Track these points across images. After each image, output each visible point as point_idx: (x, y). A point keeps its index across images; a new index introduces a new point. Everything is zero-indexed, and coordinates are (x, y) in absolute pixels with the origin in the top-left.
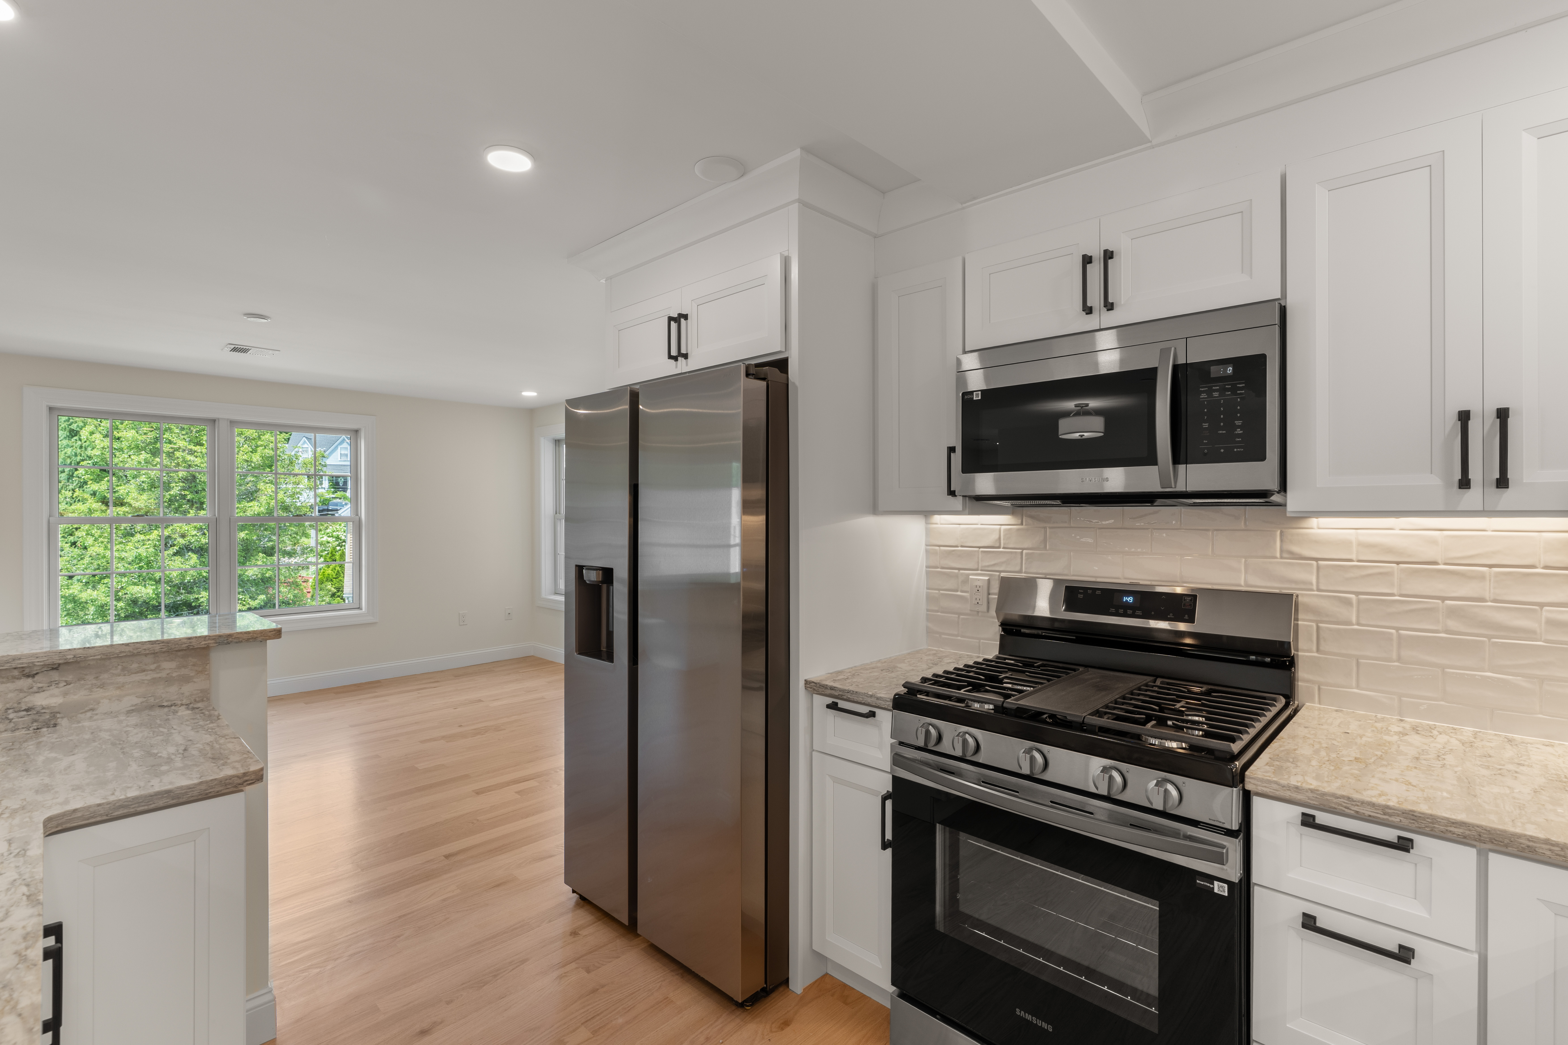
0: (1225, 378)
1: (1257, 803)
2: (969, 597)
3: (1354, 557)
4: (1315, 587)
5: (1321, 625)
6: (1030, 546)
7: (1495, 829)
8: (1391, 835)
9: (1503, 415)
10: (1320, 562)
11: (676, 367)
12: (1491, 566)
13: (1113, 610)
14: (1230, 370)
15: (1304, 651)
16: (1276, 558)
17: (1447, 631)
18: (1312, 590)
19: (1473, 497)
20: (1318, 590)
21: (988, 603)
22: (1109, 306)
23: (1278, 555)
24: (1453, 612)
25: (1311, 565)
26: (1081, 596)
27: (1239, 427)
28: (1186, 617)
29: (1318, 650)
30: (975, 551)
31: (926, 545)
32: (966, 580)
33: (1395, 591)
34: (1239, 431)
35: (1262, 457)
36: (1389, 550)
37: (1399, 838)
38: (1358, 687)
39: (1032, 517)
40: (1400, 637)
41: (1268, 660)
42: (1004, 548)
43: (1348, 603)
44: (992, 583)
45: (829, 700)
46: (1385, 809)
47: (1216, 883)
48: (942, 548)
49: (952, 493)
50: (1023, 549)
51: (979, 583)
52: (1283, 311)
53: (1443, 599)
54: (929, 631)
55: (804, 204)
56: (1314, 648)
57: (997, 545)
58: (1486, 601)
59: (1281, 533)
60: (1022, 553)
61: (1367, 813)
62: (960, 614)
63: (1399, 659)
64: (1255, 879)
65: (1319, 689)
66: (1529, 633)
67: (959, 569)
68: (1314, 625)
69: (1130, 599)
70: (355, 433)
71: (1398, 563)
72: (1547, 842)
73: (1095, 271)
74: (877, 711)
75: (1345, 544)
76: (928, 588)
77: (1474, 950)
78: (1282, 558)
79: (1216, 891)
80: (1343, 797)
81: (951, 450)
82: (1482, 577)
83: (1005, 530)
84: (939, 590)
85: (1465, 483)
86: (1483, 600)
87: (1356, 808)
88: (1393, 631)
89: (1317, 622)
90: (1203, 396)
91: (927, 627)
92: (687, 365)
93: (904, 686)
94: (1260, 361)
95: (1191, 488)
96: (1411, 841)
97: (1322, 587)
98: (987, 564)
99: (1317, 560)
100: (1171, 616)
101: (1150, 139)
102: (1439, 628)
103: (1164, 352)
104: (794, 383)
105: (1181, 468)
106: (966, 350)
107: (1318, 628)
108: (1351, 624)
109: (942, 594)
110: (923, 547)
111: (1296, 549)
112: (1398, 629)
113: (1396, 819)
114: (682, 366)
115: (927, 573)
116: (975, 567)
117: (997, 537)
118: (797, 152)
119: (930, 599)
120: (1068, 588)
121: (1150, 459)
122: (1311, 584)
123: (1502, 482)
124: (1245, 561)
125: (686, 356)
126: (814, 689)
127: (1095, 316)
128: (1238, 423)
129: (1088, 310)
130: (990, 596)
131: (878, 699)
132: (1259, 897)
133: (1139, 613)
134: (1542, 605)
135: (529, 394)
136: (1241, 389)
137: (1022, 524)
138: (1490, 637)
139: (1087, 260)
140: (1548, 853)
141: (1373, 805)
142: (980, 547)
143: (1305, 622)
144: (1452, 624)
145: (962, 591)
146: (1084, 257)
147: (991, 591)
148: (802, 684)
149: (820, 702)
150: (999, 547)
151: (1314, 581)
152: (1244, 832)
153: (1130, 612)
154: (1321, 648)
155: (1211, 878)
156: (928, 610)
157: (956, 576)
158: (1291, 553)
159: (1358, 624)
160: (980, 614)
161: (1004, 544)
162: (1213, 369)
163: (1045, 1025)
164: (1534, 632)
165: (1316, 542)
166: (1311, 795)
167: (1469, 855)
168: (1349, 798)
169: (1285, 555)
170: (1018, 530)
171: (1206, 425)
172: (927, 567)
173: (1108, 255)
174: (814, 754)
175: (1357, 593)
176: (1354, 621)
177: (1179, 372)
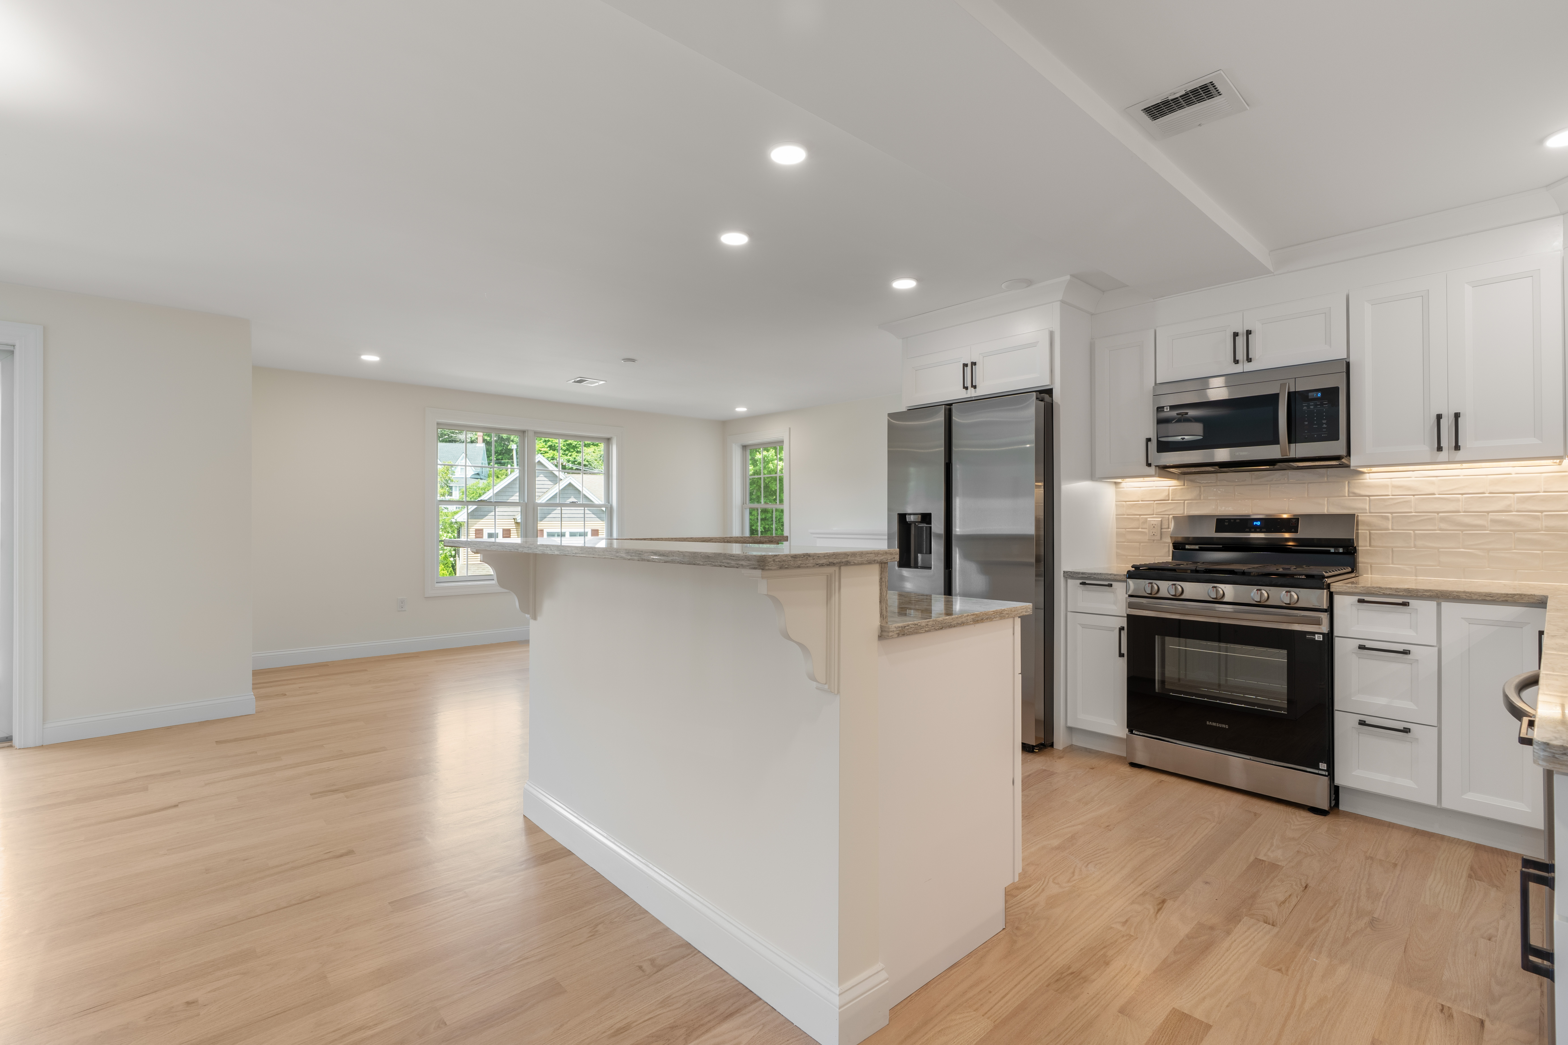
0: (1317, 399)
1: (1337, 599)
2: (1147, 532)
3: (1390, 494)
4: (1368, 511)
5: (1371, 532)
6: (1190, 498)
7: (1443, 591)
8: (1399, 600)
9: (1457, 416)
10: (1371, 497)
11: (967, 393)
12: (1462, 494)
13: (1248, 530)
14: (1319, 395)
15: (1362, 546)
16: (1346, 496)
17: (1440, 530)
18: (1367, 513)
19: (1443, 455)
20: (1370, 513)
21: (1161, 534)
22: (1249, 360)
23: (1347, 495)
24: (1443, 519)
25: (1366, 499)
26: (1226, 524)
27: (1324, 423)
28: (1293, 530)
29: (1370, 546)
30: (1152, 503)
31: (1116, 502)
32: (1145, 521)
33: (1412, 510)
34: (1325, 426)
35: (1337, 439)
36: (1409, 488)
37: (1403, 602)
38: (1393, 563)
39: (1192, 481)
40: (1415, 534)
41: (1341, 550)
42: (1172, 500)
43: (1387, 518)
44: (1164, 522)
45: (1082, 581)
46: (1396, 590)
47: (1316, 635)
48: (1127, 503)
49: (1149, 465)
50: (1185, 500)
51: (1154, 523)
52: (1348, 364)
53: (1438, 513)
54: (1118, 555)
55: (1063, 302)
56: (1368, 544)
57: (1167, 499)
58: (1460, 512)
59: (1348, 482)
60: (1184, 503)
61: (1388, 593)
62: (1140, 543)
63: (1415, 546)
64: (1336, 633)
65: (1371, 566)
66: (1483, 527)
67: (1140, 515)
68: (1368, 532)
69: (1259, 523)
70: (608, 440)
71: (1414, 495)
72: (1464, 592)
73: (1241, 341)
74: (1112, 583)
75: (1385, 486)
76: (1117, 528)
77: (1435, 644)
78: (1349, 496)
79: (1316, 639)
80: (1377, 587)
81: (1149, 440)
82: (1458, 500)
83: (1173, 489)
84: (1125, 529)
85: (1440, 449)
86: (1459, 512)
87: (1383, 592)
88: (1412, 532)
89: (1369, 530)
90: (1305, 408)
91: (1117, 552)
92: (975, 392)
93: (1132, 567)
94: (1336, 390)
95: (1298, 456)
96: (1408, 602)
97: (1372, 511)
98: (1160, 511)
99: (1369, 496)
100: (1284, 530)
101: (1272, 270)
102: (1436, 528)
103: (1283, 386)
104: (1057, 403)
105: (1293, 445)
106: (1157, 383)
107: (1370, 533)
108: (1388, 529)
109: (1128, 531)
110: (1114, 503)
111: (1357, 491)
112: (1414, 530)
113: (1401, 593)
114: (971, 393)
115: (1116, 518)
116: (1152, 513)
117: (1167, 494)
118: (1068, 277)
119: (1118, 535)
120: (1217, 520)
121: (1275, 441)
122: (1366, 509)
123: (1457, 447)
124: (1327, 500)
125: (975, 387)
126: (1070, 576)
127: (1240, 365)
128: (1324, 421)
129: (1236, 362)
130: (1162, 530)
131: (1115, 575)
132: (1337, 642)
133: (1264, 530)
134: (1488, 512)
135: (741, 410)
136: (1326, 404)
137: (1184, 485)
138: (1462, 531)
139: (1236, 335)
140: (1465, 597)
141: (1391, 589)
142: (1154, 501)
143: (1363, 531)
144: (1443, 526)
145: (1142, 529)
146: (1234, 333)
147: (1163, 527)
148: (1062, 573)
149: (1073, 584)
150: (1168, 500)
151: (1368, 508)
152: (1330, 610)
153: (1258, 530)
154: (1372, 544)
155: (1314, 633)
156: (1117, 542)
157: (1138, 519)
158: (1354, 493)
159: (1393, 529)
160: (1155, 541)
161: (1172, 498)
162: (1310, 394)
163: (1224, 726)
164: (1484, 526)
165: (1369, 486)
166: (1362, 589)
167: (1432, 604)
168: (1380, 587)
169: (1351, 495)
170: (1182, 489)
171: (1306, 423)
172: (1116, 515)
173: (1249, 333)
174: (1068, 613)
175: (1392, 513)
176: (1390, 528)
177: (1291, 396)
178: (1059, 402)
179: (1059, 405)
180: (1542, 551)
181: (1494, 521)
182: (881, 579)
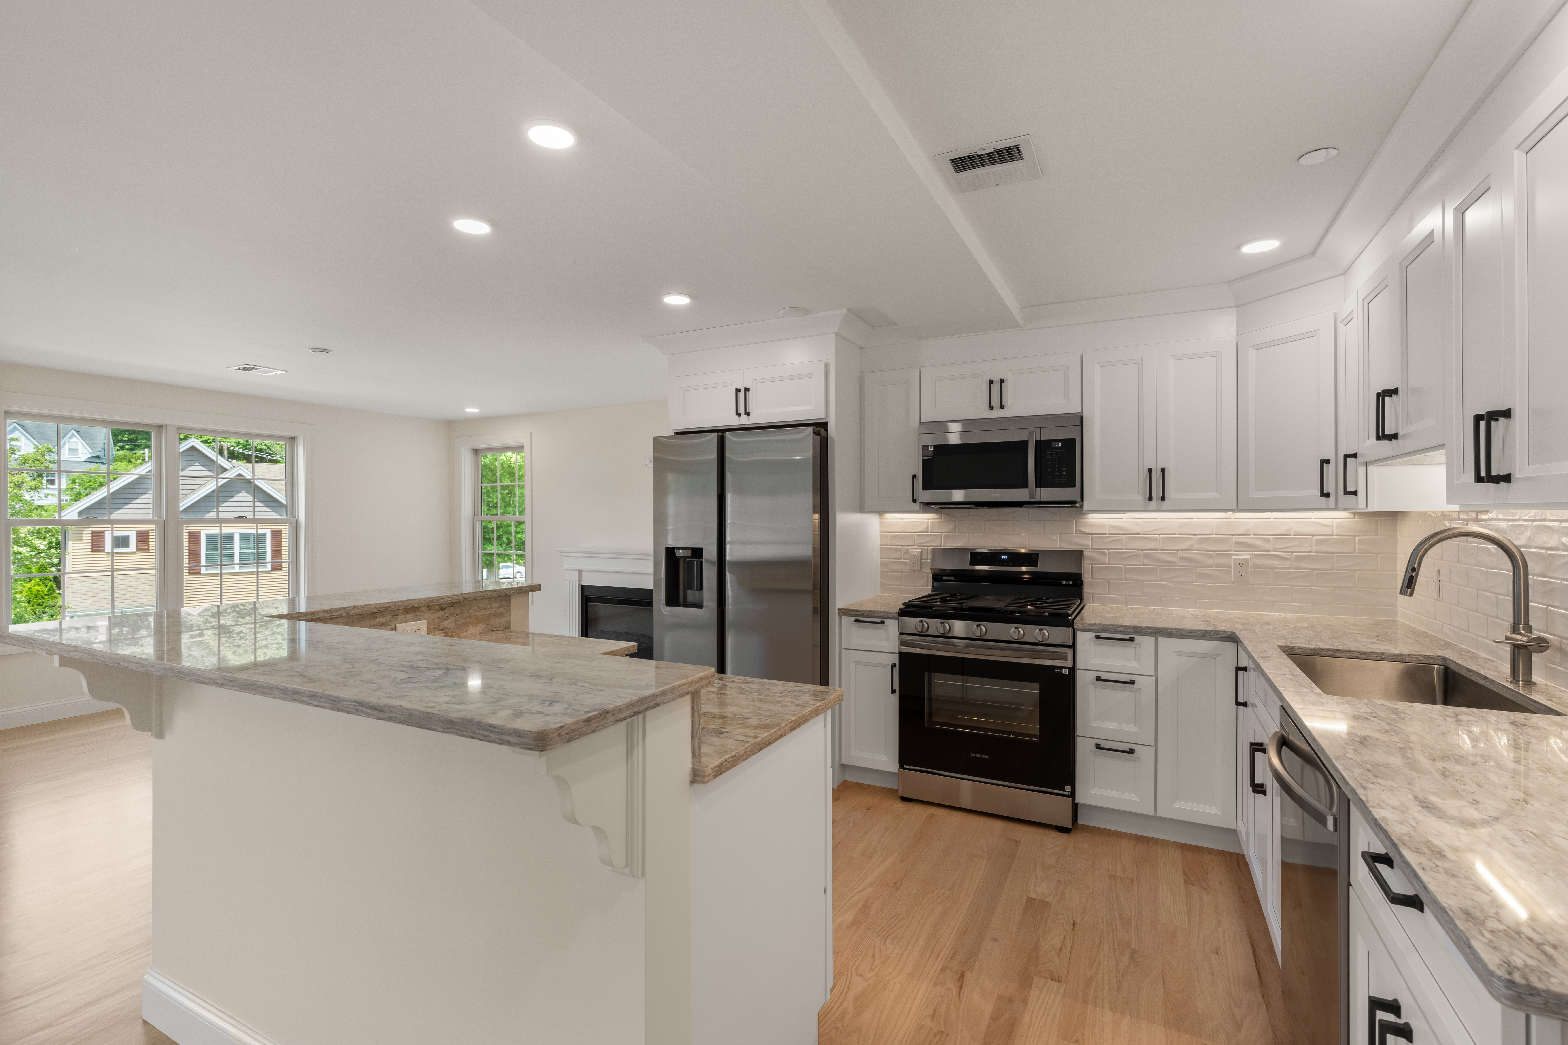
0: (1058, 448)
1: (1078, 633)
2: (909, 562)
3: (1107, 532)
4: (1091, 548)
5: (1093, 565)
6: (946, 531)
7: (1160, 628)
8: (1127, 637)
9: (1165, 470)
10: (1093, 535)
11: (739, 420)
12: (1160, 535)
13: (997, 563)
14: (1060, 444)
15: (1087, 579)
16: (1074, 534)
17: (1144, 565)
18: (1089, 549)
19: (1152, 505)
20: (1092, 549)
21: (921, 565)
22: (1002, 407)
23: (1075, 532)
24: (1146, 556)
25: (1089, 536)
26: (979, 557)
27: (1064, 471)
28: (1034, 564)
29: (1092, 578)
30: (913, 535)
31: (880, 532)
32: (907, 552)
33: (1124, 547)
34: (1064, 473)
35: (1074, 486)
36: (1121, 528)
37: (1130, 638)
38: (1109, 594)
39: (948, 514)
40: (1126, 568)
41: (1071, 583)
42: (930, 532)
43: (1104, 554)
44: (923, 553)
45: (854, 618)
46: (1125, 627)
47: (1063, 669)
48: (890, 533)
49: (914, 501)
50: (942, 533)
51: (915, 553)
52: (1082, 418)
53: (1142, 550)
54: (882, 584)
55: (837, 335)
56: (1091, 577)
57: (926, 531)
58: (1158, 550)
59: (1076, 521)
60: (941, 535)
61: (1119, 630)
62: (902, 572)
63: (1125, 579)
64: (1078, 666)
65: (1093, 596)
66: (1173, 563)
67: (902, 546)
68: (1090, 565)
69: (1005, 557)
70: (292, 440)
71: (1125, 534)
72: (1175, 629)
73: (995, 388)
74: (886, 621)
75: (1103, 526)
76: (881, 558)
77: (1154, 676)
78: (1076, 533)
79: (1063, 673)
80: (1110, 625)
81: (914, 477)
82: (1156, 539)
83: (931, 522)
84: (889, 559)
85: (1150, 499)
86: (1157, 550)
87: (1115, 629)
88: (1123, 566)
89: (1092, 564)
90: (1048, 456)
91: (881, 582)
92: (749, 419)
93: (903, 604)
94: (1073, 441)
95: (1043, 499)
96: (1134, 638)
97: (1094, 547)
98: (920, 542)
99: (1091, 534)
100: (1027, 564)
101: (1023, 327)
102: (1141, 563)
103: (1031, 434)
104: (832, 438)
105: (1038, 489)
106: (922, 421)
107: (1092, 567)
108: (1106, 564)
109: (892, 561)
110: (879, 533)
111: (1082, 529)
112: (1125, 565)
113: (1129, 630)
114: (744, 420)
115: (881, 549)
116: (913, 544)
117: (926, 526)
118: (844, 311)
119: (883, 564)
120: (972, 553)
121: (1025, 485)
122: (1089, 546)
123: (1164, 498)
124: (1060, 536)
125: (748, 414)
126: (844, 613)
127: (994, 411)
128: (1064, 469)
129: (991, 408)
130: (922, 561)
131: (887, 613)
132: (1079, 675)
133: (1010, 564)
134: (1178, 551)
135: (472, 410)
136: (1065, 453)
137: (941, 518)
138: (1159, 566)
139: (991, 382)
140: (1176, 634)
141: (1121, 626)
142: (915, 533)
143: (1086, 565)
144: (1146, 561)
145: (904, 559)
146: (990, 380)
147: (923, 558)
148: (837, 610)
149: (847, 621)
150: (928, 532)
151: (1090, 544)
152: (1073, 646)
153: (1006, 563)
154: (1094, 577)
155: (1061, 668)
156: (881, 572)
157: (900, 550)
158: (1080, 531)
159: (1109, 564)
160: (916, 572)
161: (931, 530)
162: (1053, 443)
163: (986, 757)
164: (1175, 562)
165: (1092, 525)
166: (1099, 626)
167: (1152, 639)
168: (1113, 625)
169: (1078, 532)
170: (939, 522)
171: (1050, 470)
172: (880, 545)
173: (1002, 381)
174: (843, 650)
175: (1108, 549)
176: (1107, 563)
177: (1039, 443)
178: (834, 437)
179: (834, 440)
180: (1214, 584)
181: (1182, 558)
182: (693, 708)
